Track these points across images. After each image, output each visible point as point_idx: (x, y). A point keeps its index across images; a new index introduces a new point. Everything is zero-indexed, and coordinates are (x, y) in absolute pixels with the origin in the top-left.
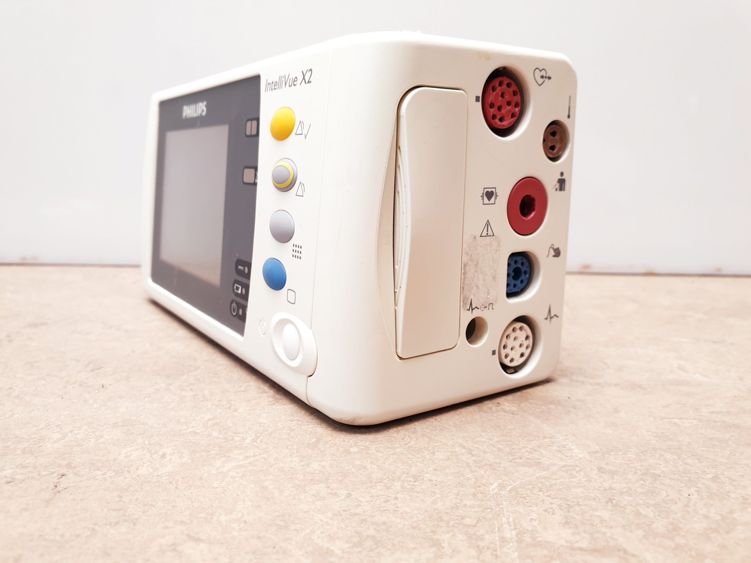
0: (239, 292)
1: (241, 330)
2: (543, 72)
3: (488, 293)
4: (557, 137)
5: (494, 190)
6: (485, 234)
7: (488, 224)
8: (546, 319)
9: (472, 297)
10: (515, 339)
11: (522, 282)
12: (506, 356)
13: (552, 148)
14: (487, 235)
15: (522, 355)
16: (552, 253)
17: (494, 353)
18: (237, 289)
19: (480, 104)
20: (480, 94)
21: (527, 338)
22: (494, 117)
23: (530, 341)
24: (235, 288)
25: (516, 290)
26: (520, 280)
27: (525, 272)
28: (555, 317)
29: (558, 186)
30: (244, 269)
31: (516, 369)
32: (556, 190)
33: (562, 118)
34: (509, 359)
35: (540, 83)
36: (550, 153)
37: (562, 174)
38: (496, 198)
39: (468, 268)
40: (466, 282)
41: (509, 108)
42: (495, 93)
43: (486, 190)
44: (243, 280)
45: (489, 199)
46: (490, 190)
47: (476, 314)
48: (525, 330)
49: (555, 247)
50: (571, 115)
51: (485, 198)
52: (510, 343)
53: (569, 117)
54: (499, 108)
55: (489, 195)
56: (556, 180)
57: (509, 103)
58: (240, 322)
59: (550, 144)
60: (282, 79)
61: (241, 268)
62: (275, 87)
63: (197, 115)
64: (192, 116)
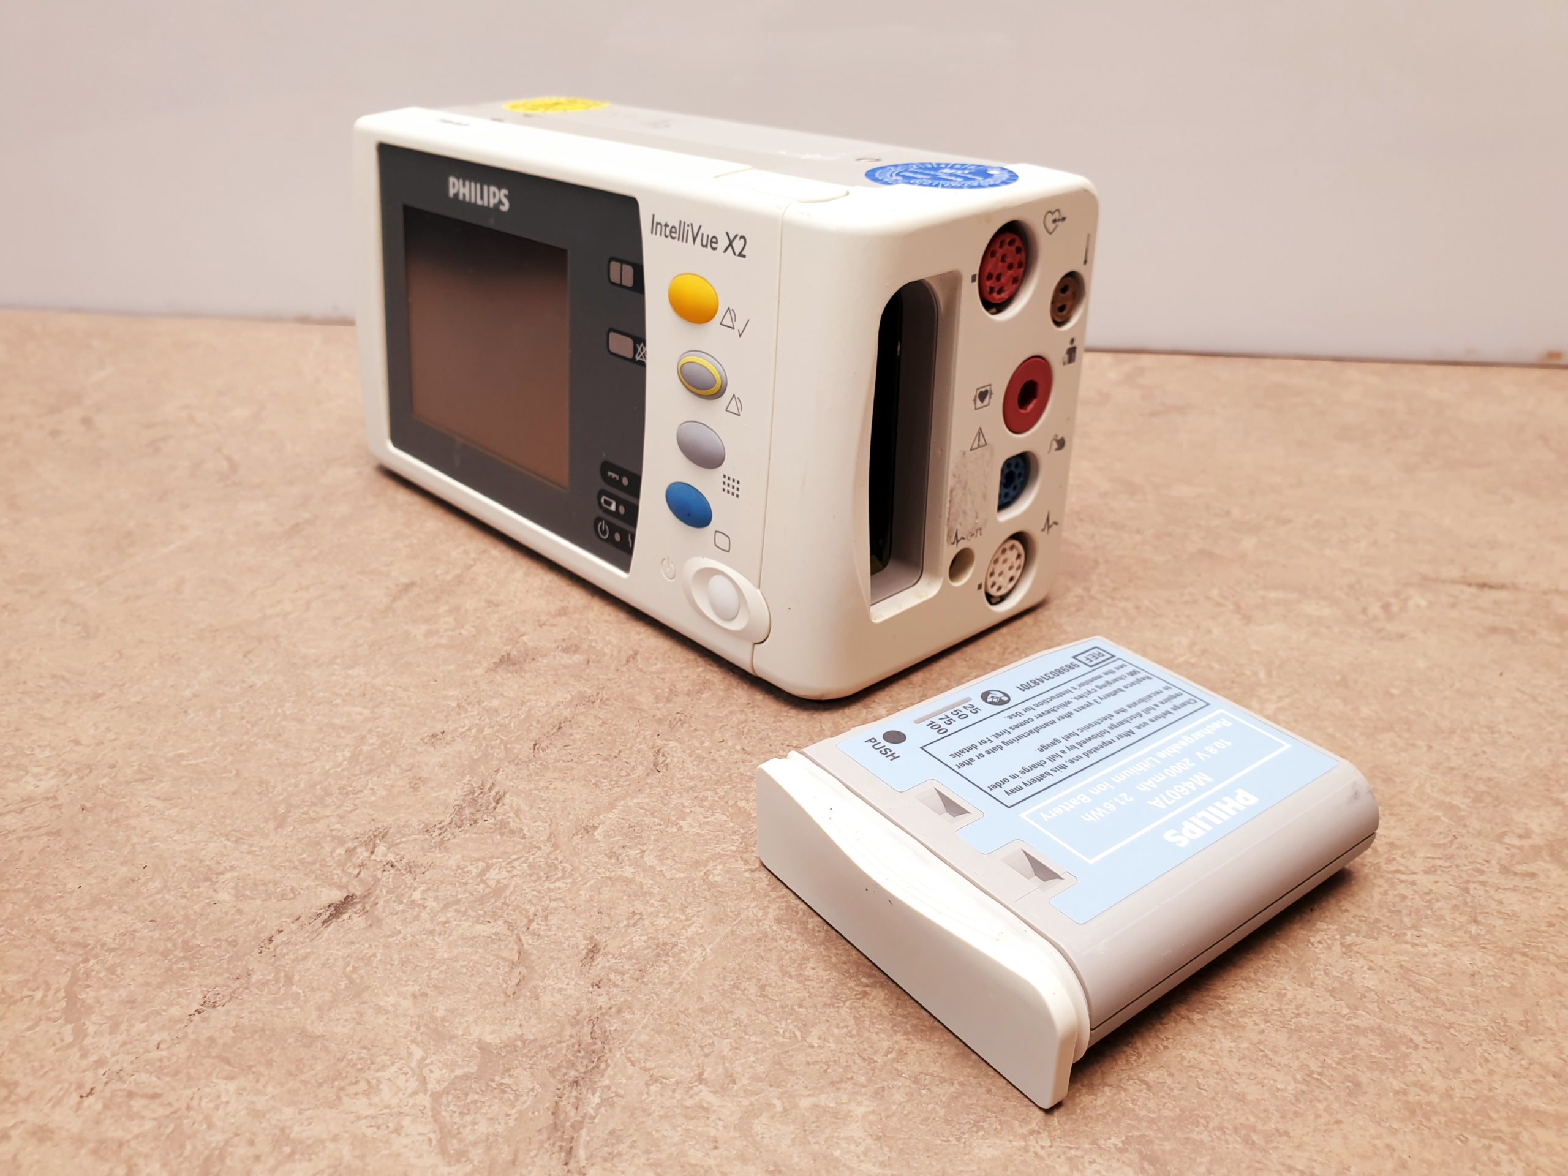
0: (613, 507)
1: (625, 566)
2: (1057, 214)
3: (977, 517)
4: (1069, 293)
5: (988, 388)
6: (975, 446)
7: (980, 432)
8: (1043, 530)
9: (958, 527)
10: (1005, 561)
11: (1015, 488)
12: (993, 585)
13: (1062, 309)
14: (979, 446)
15: (1011, 579)
16: (1055, 445)
17: (980, 587)
18: (610, 504)
19: (976, 284)
20: (976, 272)
21: (1019, 556)
22: (992, 290)
23: (1022, 561)
24: (602, 500)
25: (1008, 500)
26: (1012, 486)
27: (1020, 475)
28: (1054, 526)
29: (1066, 357)
30: (620, 479)
31: (1002, 599)
32: (1064, 364)
33: (1077, 266)
34: (996, 587)
35: (1051, 230)
36: (1058, 316)
37: (1072, 341)
38: (990, 397)
39: (954, 493)
40: (952, 511)
41: (1010, 272)
42: (994, 259)
43: (979, 391)
44: (630, 499)
45: (982, 399)
46: (983, 390)
47: (962, 545)
48: (1017, 549)
49: (1059, 438)
50: (1089, 260)
51: (978, 401)
52: (999, 568)
53: (1085, 262)
54: (999, 277)
55: (983, 396)
56: (1065, 350)
57: (1010, 267)
58: (624, 554)
59: (1059, 305)
60: (686, 228)
61: (614, 475)
62: (673, 235)
63: (486, 204)
64: (473, 200)
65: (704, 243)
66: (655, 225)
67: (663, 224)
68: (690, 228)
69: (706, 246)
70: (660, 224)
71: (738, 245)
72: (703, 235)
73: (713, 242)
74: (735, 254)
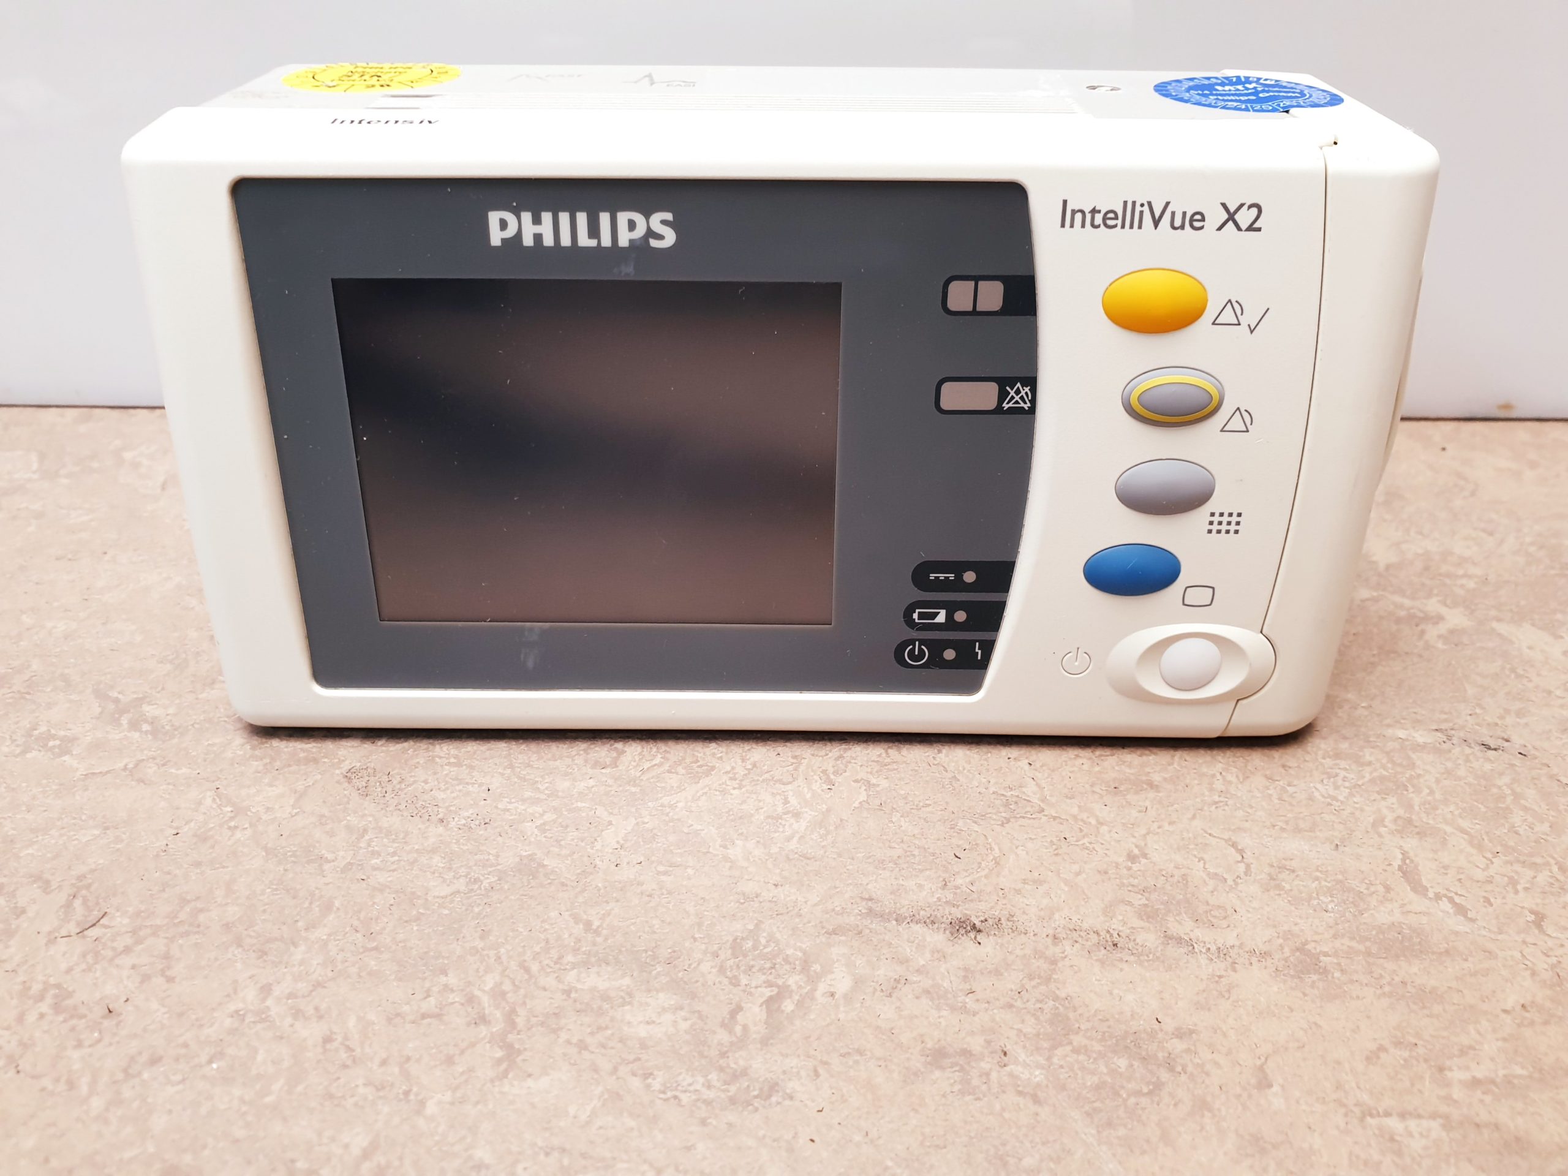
0: (941, 619)
24: (916, 616)
30: (958, 576)
60: (1138, 209)
61: (942, 576)
62: (1110, 222)
63: (606, 241)
64: (566, 241)
65: (1178, 223)
66: (1067, 216)
67: (1087, 210)
68: (1146, 209)
69: (1182, 227)
70: (1082, 212)
71: (1245, 218)
72: (1173, 214)
73: (1196, 220)
74: (1239, 229)
